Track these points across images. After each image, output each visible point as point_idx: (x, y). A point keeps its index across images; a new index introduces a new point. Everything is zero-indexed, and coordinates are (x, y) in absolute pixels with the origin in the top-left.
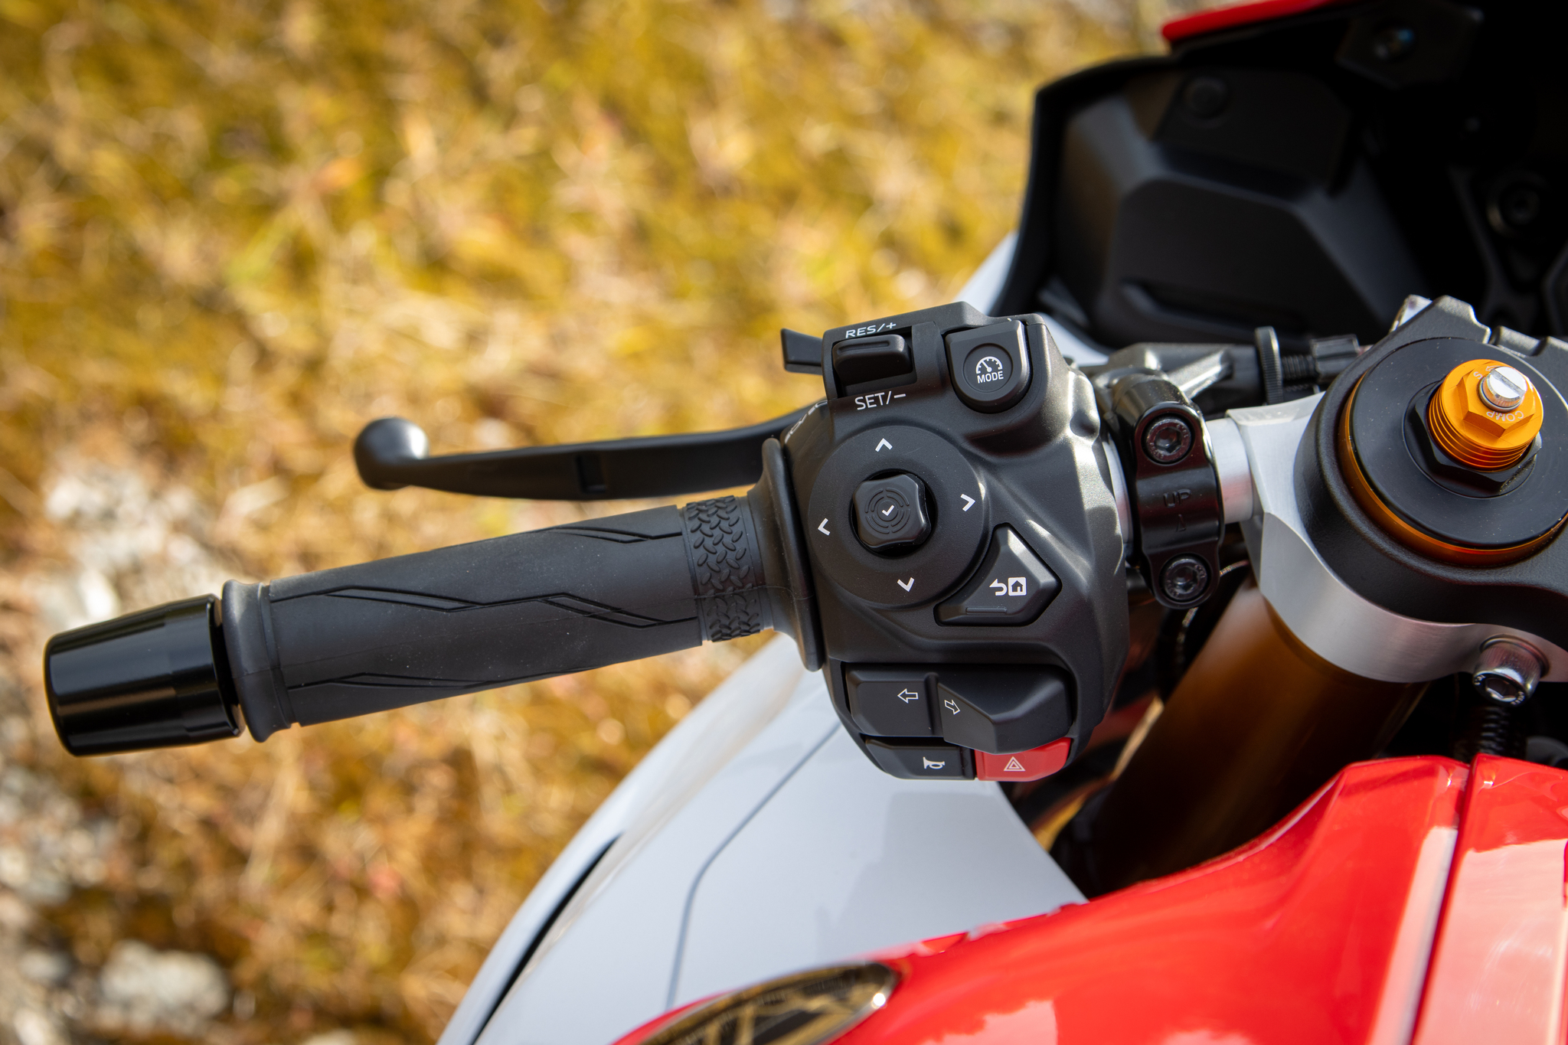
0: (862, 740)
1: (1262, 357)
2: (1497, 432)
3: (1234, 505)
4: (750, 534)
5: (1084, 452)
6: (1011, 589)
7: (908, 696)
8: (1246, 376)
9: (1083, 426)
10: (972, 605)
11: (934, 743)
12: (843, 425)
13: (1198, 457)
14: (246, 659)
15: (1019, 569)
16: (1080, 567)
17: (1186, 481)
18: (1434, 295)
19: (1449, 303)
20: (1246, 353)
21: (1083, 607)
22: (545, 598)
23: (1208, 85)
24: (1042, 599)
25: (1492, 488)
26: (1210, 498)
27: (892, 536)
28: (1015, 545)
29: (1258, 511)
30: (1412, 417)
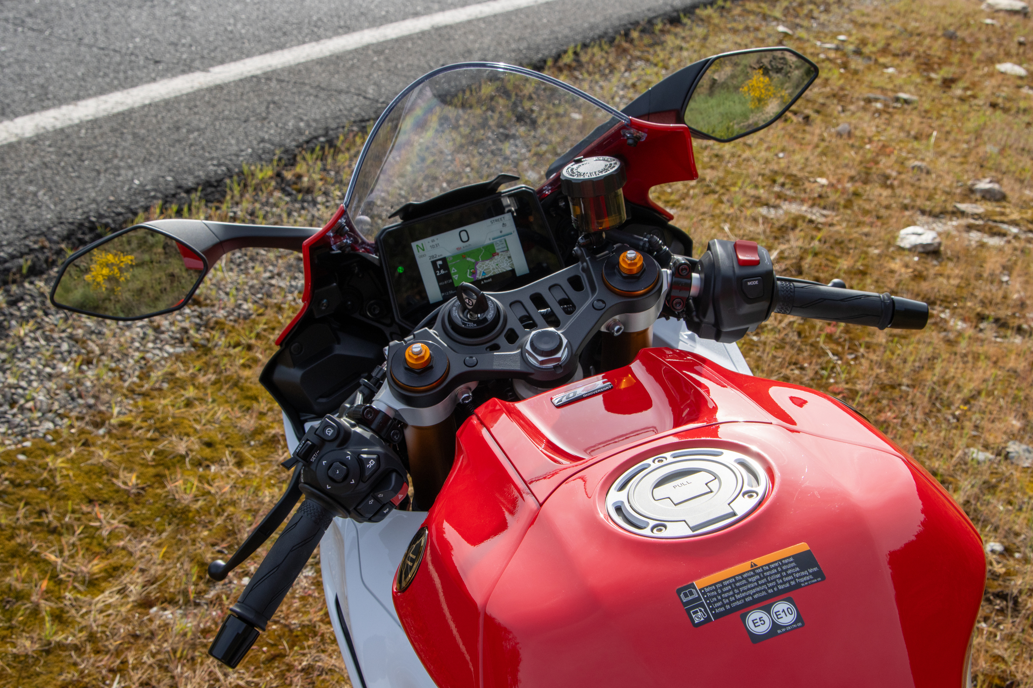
0: (370, 520)
1: (366, 385)
2: (423, 357)
3: (391, 414)
4: (314, 503)
5: (358, 430)
6: (371, 464)
7: (371, 502)
8: (366, 391)
9: (353, 426)
10: (367, 474)
11: (383, 506)
12: (313, 467)
13: (377, 412)
14: (250, 616)
15: (369, 459)
16: (378, 449)
17: (379, 417)
18: (387, 344)
19: (391, 343)
20: (362, 387)
21: (386, 455)
22: (291, 551)
23: (294, 346)
24: (378, 460)
25: (431, 367)
26: (386, 417)
27: (342, 476)
28: (365, 456)
29: (396, 411)
30: (406, 369)
